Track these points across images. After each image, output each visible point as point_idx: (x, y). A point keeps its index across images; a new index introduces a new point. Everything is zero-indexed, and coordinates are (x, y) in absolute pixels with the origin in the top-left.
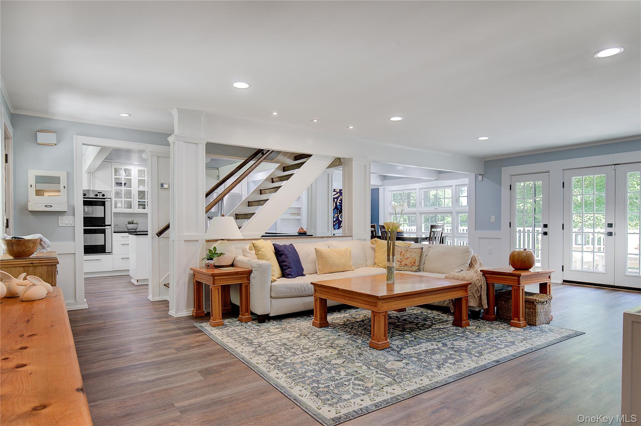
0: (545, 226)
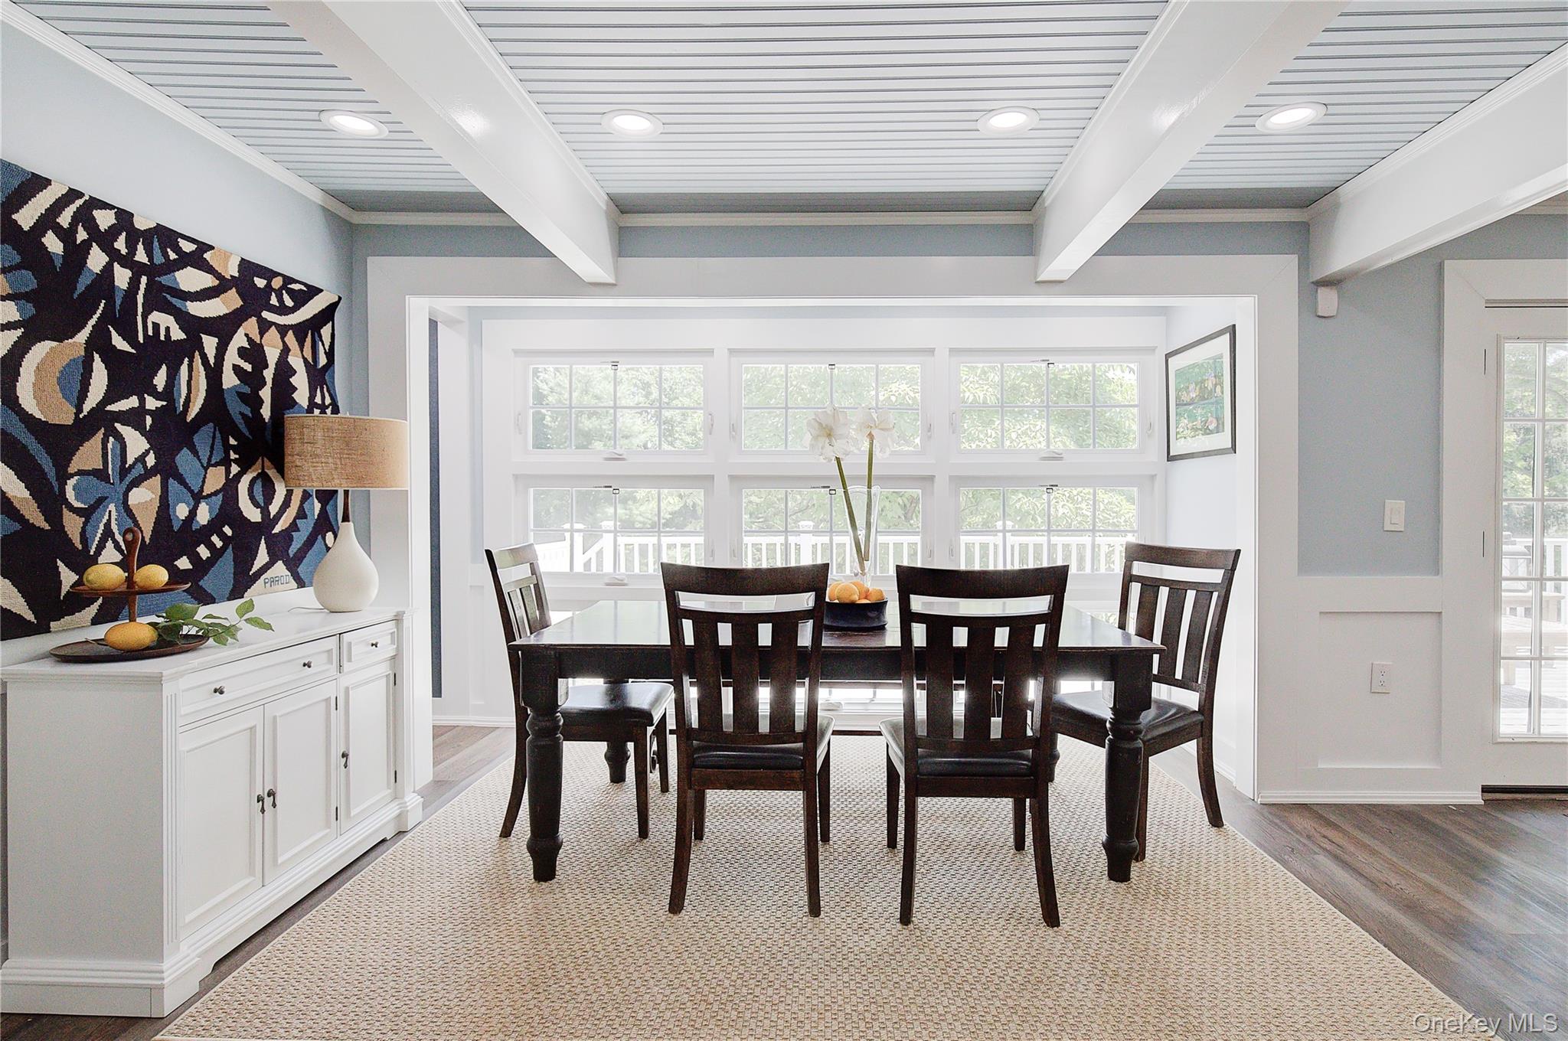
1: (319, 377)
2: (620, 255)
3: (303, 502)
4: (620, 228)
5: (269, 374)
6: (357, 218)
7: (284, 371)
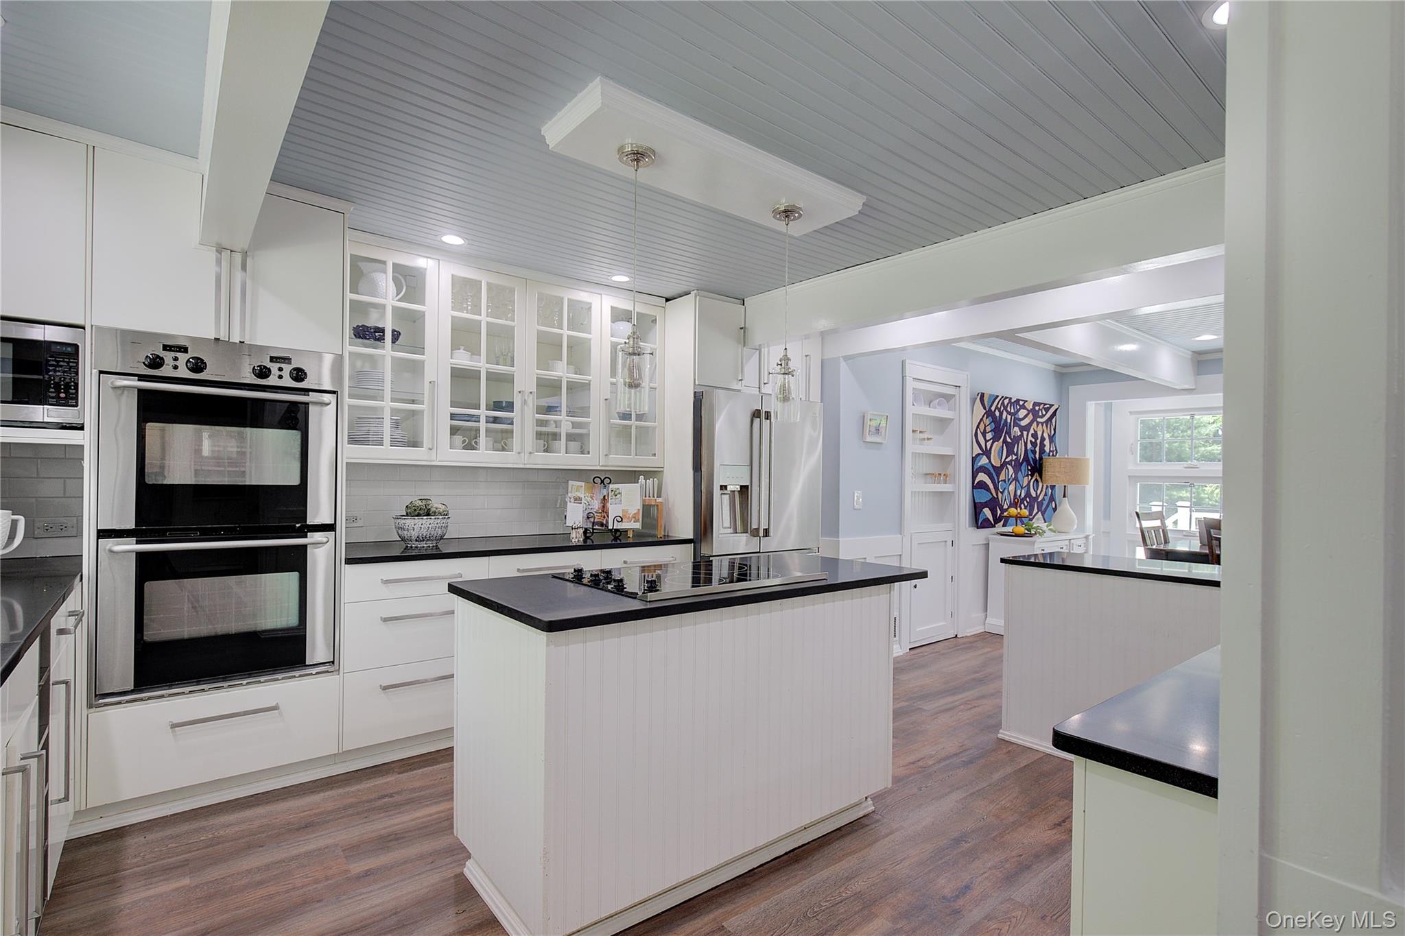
1: (1052, 438)
2: (1199, 374)
3: (1046, 489)
4: (1198, 361)
5: (1038, 441)
6: (1065, 370)
7: (1043, 439)
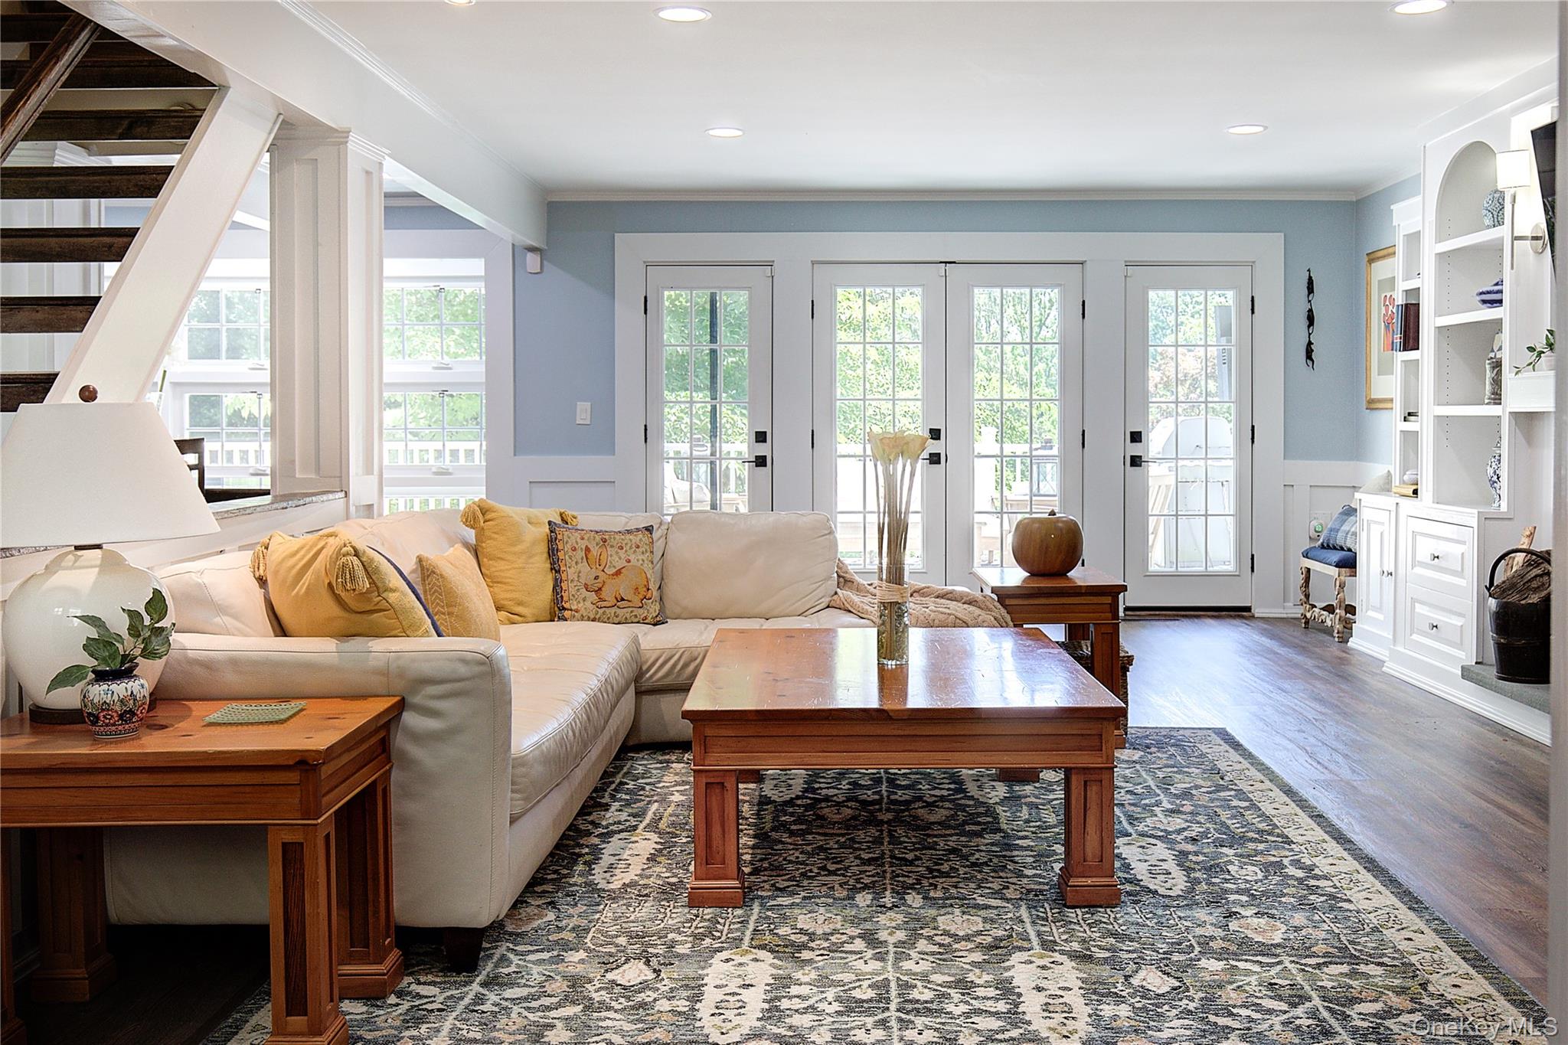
0: (761, 437)
